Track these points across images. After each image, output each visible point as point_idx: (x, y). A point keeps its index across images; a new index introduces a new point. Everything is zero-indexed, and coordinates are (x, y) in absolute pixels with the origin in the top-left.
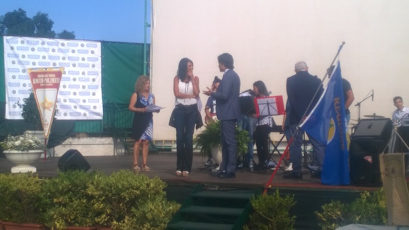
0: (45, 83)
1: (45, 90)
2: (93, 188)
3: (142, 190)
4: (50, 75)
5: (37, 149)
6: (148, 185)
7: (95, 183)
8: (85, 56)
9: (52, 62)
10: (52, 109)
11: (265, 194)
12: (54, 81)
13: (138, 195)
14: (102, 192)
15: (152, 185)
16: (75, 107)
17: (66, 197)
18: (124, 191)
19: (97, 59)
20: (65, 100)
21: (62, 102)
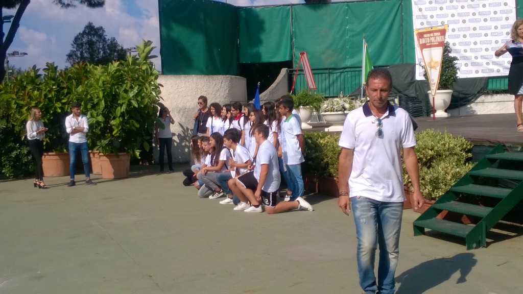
1: (430, 50)
13: (432, 156)
16: (488, 64)
19: (511, 11)
20: (476, 58)
21: (473, 59)
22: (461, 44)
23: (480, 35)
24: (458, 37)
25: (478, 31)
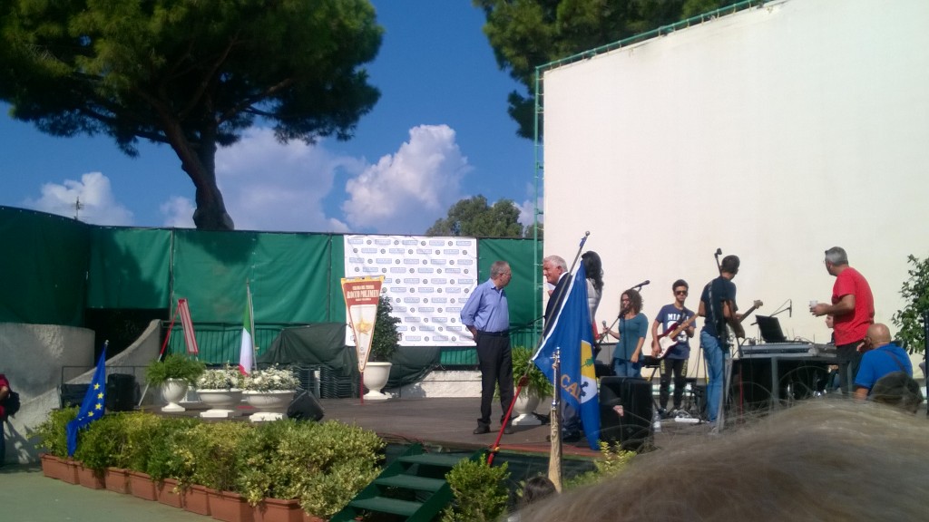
1: (360, 307)
8: (455, 258)
16: (441, 329)
19: (470, 262)
20: (426, 320)
21: (422, 321)
22: (407, 300)
23: (431, 291)
24: (403, 290)
25: (429, 285)
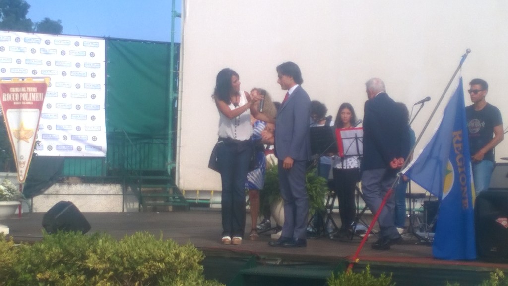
0: (21, 100)
1: (20, 112)
2: (96, 258)
3: (169, 263)
4: (29, 89)
5: (11, 199)
6: (177, 256)
7: (99, 251)
8: (81, 60)
9: (31, 68)
10: (31, 140)
11: (350, 272)
12: (35, 97)
13: (162, 270)
14: (108, 265)
15: (183, 255)
16: (65, 137)
17: (56, 271)
18: (142, 264)
19: (98, 65)
